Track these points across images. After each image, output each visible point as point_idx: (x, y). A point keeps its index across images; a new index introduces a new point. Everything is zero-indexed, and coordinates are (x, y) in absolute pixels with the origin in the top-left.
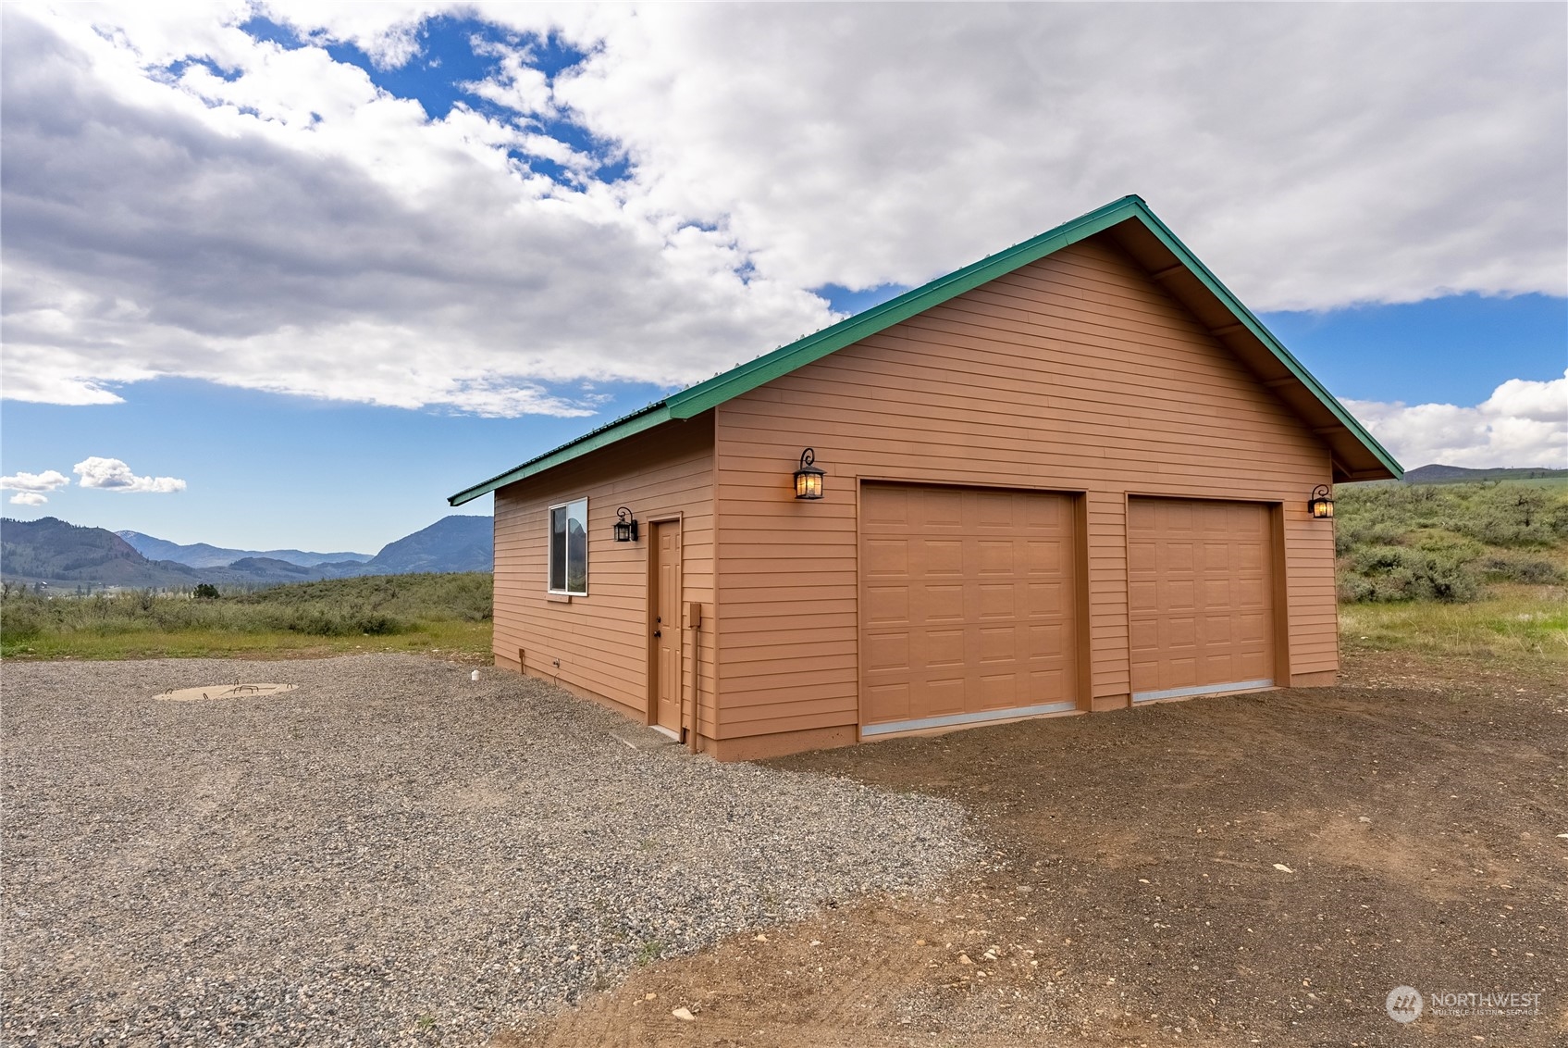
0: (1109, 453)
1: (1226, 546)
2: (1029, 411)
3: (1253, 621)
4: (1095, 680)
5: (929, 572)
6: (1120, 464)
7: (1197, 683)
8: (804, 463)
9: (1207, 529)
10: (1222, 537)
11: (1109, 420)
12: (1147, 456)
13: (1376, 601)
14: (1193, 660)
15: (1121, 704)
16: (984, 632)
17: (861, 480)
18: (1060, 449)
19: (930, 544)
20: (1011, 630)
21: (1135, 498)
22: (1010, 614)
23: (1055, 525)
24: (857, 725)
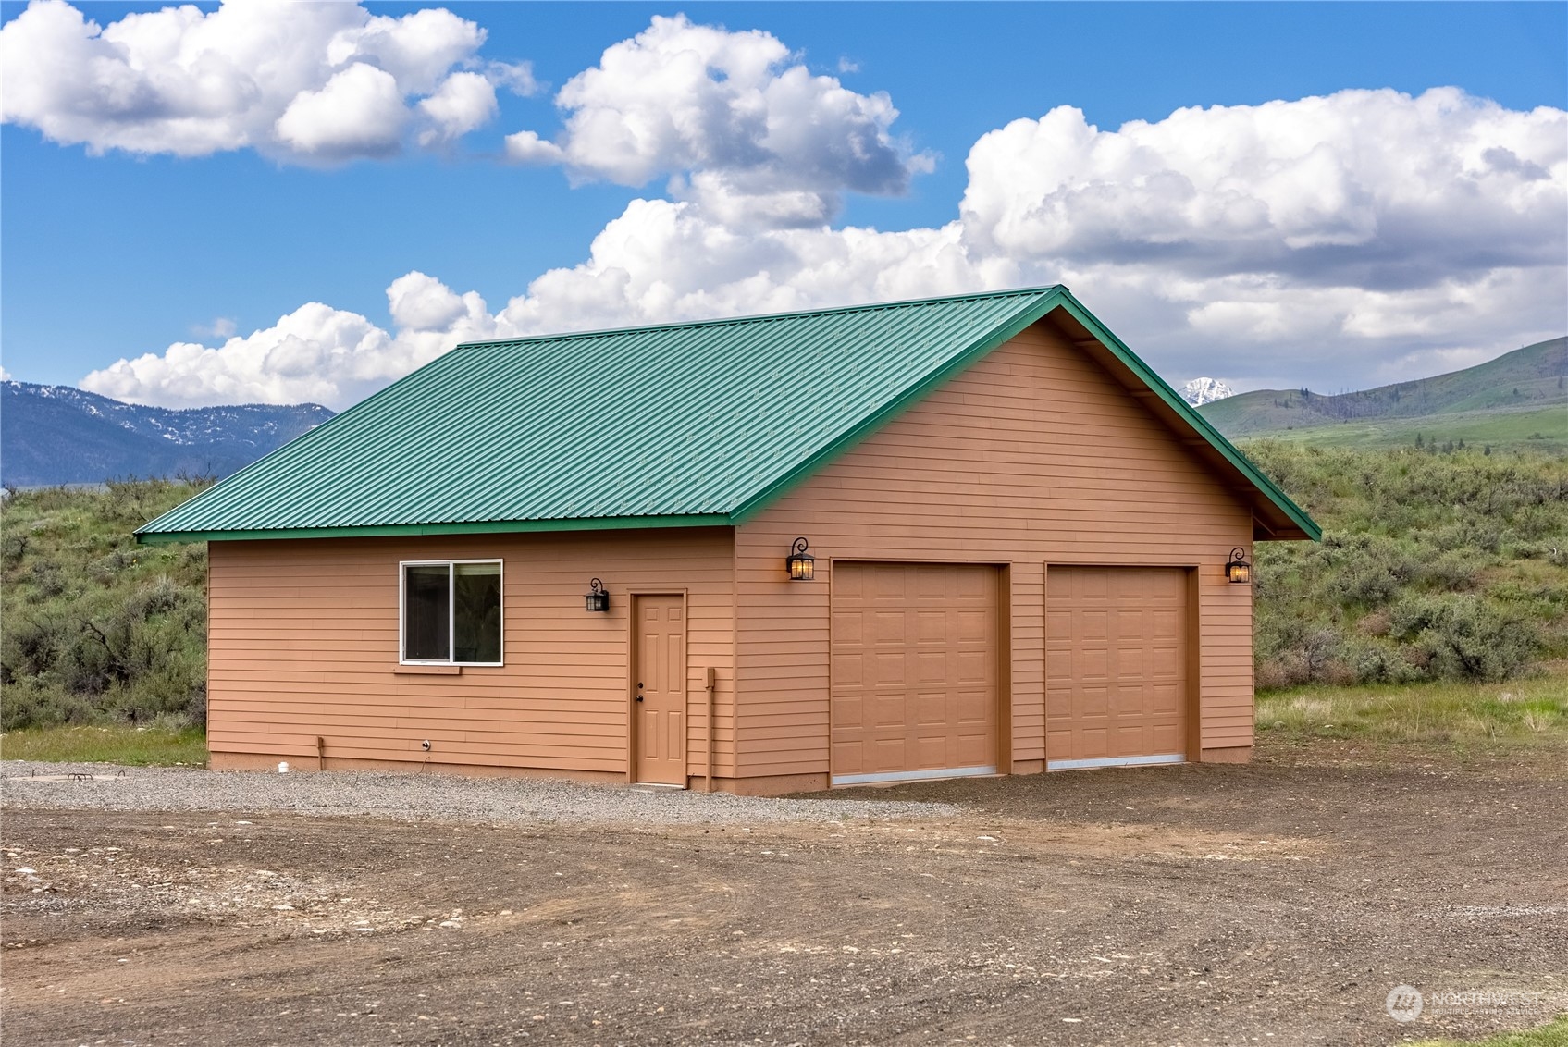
0: (1032, 524)
1: (1139, 614)
2: (963, 489)
3: (1167, 693)
4: (1015, 744)
5: (880, 641)
6: (1041, 535)
7: (1108, 755)
8: (796, 549)
9: (1122, 596)
10: (1137, 604)
11: (1031, 492)
12: (1065, 525)
13: (1385, 682)
14: (1104, 731)
15: (1036, 769)
16: (921, 697)
17: (834, 562)
18: (988, 523)
19: (880, 615)
20: (942, 696)
21: (1053, 568)
22: (942, 680)
23: (982, 596)
24: (828, 773)
